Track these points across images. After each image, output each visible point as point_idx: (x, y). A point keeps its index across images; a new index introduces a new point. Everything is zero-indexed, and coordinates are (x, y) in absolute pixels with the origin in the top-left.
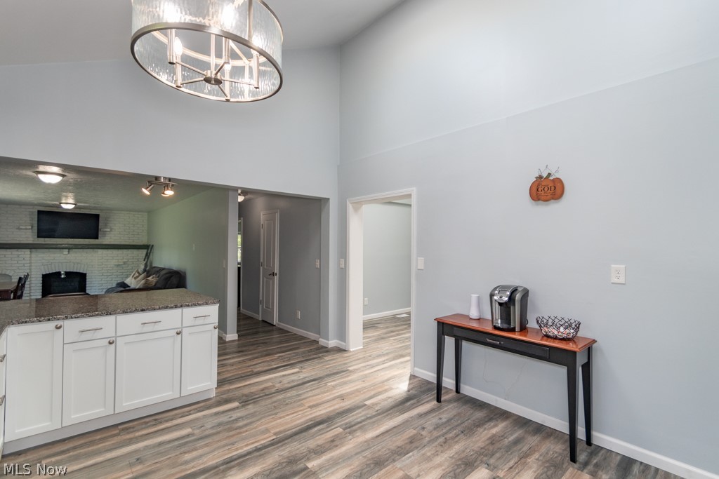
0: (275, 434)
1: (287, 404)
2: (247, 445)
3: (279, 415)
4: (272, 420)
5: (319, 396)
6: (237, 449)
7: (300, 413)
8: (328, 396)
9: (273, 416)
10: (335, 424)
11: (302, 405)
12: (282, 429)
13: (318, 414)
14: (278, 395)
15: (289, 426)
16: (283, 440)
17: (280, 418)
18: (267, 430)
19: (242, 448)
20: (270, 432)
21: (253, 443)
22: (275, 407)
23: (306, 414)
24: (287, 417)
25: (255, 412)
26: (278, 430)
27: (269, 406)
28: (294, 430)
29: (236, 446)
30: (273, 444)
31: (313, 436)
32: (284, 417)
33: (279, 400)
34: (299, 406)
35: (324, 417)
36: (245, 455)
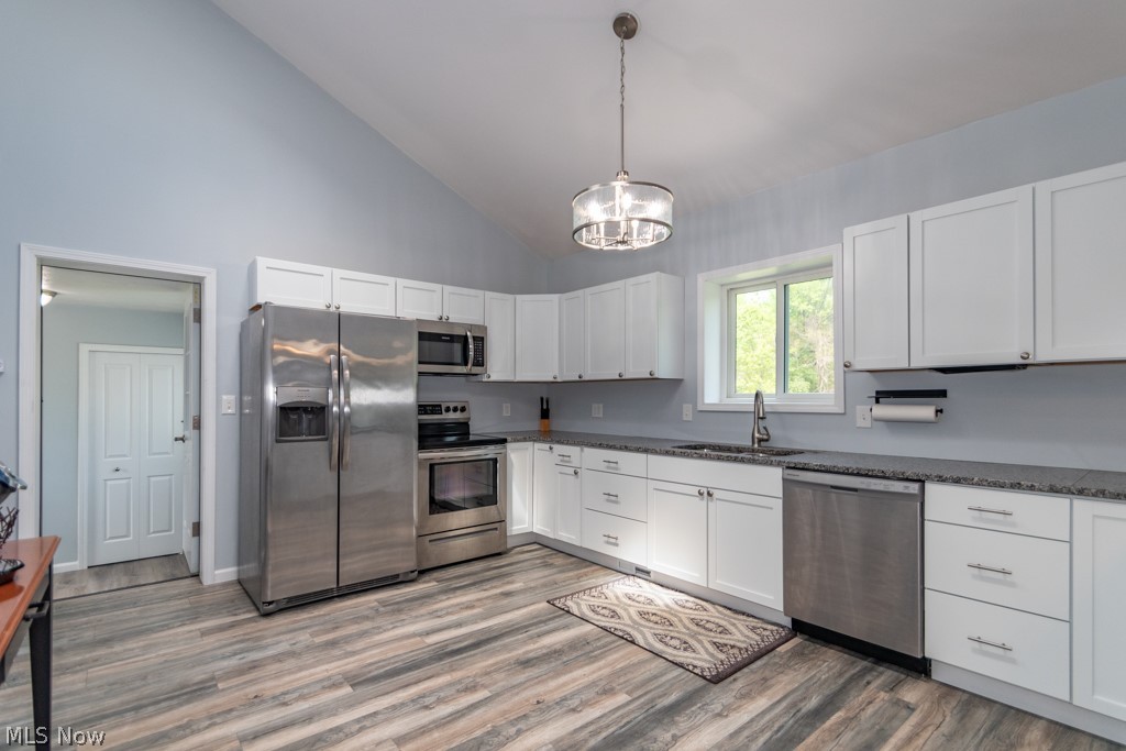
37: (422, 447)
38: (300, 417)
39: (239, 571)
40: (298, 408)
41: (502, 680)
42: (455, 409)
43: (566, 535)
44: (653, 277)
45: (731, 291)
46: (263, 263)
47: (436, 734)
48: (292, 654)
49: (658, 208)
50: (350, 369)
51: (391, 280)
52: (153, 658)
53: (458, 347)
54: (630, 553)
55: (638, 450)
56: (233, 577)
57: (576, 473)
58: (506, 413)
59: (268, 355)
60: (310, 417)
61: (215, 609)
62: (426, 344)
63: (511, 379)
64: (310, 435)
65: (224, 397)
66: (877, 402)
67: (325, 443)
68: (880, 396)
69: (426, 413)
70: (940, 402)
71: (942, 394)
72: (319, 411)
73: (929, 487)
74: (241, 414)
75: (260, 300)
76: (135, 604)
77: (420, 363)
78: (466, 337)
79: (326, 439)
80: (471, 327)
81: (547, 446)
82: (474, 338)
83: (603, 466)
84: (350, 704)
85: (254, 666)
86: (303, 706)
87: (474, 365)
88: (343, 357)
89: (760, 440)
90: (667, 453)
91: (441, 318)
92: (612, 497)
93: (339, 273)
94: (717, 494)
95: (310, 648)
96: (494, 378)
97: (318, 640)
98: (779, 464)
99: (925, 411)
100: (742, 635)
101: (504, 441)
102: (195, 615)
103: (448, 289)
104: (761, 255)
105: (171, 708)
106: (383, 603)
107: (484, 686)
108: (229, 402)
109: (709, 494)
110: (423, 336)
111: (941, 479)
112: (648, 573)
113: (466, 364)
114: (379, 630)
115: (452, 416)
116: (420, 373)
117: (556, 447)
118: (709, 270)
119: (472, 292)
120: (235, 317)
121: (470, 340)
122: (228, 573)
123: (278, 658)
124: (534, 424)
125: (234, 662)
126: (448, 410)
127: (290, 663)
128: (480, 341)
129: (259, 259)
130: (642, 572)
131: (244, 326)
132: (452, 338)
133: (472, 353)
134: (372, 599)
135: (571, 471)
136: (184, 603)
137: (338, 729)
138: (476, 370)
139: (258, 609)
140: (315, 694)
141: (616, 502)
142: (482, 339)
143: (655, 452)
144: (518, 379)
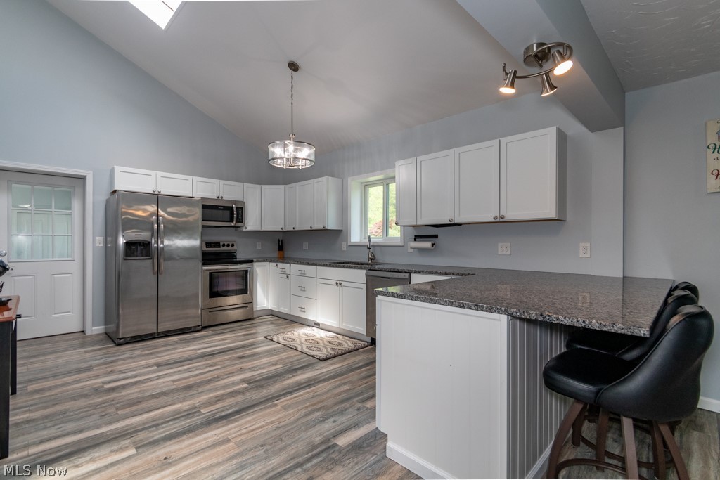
0: (276, 405)
1: (262, 446)
2: (301, 396)
3: (274, 426)
4: (282, 420)
5: (204, 464)
6: (308, 393)
7: (244, 431)
8: (187, 467)
9: (281, 424)
10: (206, 417)
11: (238, 445)
12: (269, 410)
13: (220, 430)
14: (279, 466)
15: (260, 414)
16: (267, 400)
17: (271, 423)
18: (285, 408)
19: (304, 394)
20: (282, 407)
21: (296, 397)
22: (281, 440)
23: (236, 429)
24: (263, 423)
25: (307, 430)
26: (273, 409)
27: (289, 442)
28: (256, 409)
29: (311, 395)
30: (277, 397)
31: (237, 404)
32: (267, 424)
33: (276, 453)
34: (244, 442)
35: (214, 426)
36: (300, 389)
37: (204, 264)
38: (137, 248)
39: (106, 329)
40: (135, 243)
41: (228, 363)
42: (228, 245)
43: (284, 310)
44: (324, 178)
45: (366, 186)
46: (117, 169)
47: (191, 379)
48: (131, 358)
49: (306, 152)
50: (163, 223)
51: (190, 178)
52: (60, 361)
53: (227, 213)
54: (311, 316)
55: (312, 265)
56: (103, 331)
57: (287, 277)
58: (259, 247)
59: (120, 215)
60: (142, 247)
61: (93, 343)
62: (207, 211)
63: (259, 229)
64: (142, 256)
65: (97, 238)
66: (415, 240)
67: (151, 261)
68: (417, 238)
69: (211, 247)
70: (435, 240)
71: (436, 236)
72: (146, 245)
73: (412, 275)
74: (106, 247)
75: (116, 188)
76: (49, 343)
77: (203, 220)
78: (233, 207)
79: (150, 259)
80: (235, 202)
81: (274, 264)
82: (237, 208)
83: (299, 273)
84: (155, 372)
85: (112, 362)
86: (134, 373)
87: (237, 222)
88: (160, 218)
89: (371, 259)
90: (326, 266)
91: (218, 197)
92: (302, 288)
93: (160, 174)
94: (343, 284)
95: (139, 356)
96: (249, 229)
97: (144, 353)
98: (365, 269)
99: (427, 244)
100: (348, 344)
101: (251, 261)
102: (82, 345)
103: (222, 182)
104: (373, 170)
105: (70, 376)
106: (181, 340)
107: (219, 365)
108: (100, 241)
109: (340, 284)
110: (204, 207)
111: (415, 272)
112: (319, 325)
113: (233, 222)
114: (176, 349)
115: (226, 248)
116: (203, 226)
117: (279, 264)
118: (353, 176)
119: (236, 183)
120: (103, 197)
121: (235, 209)
122: (99, 329)
123: (124, 359)
124: (276, 254)
125: (102, 361)
126: (224, 245)
127: (130, 360)
128: (241, 210)
129: (115, 166)
130: (316, 325)
131: (108, 201)
132: (225, 208)
133: (235, 216)
134: (175, 338)
135: (285, 276)
136: (77, 342)
137: (148, 379)
138: (239, 224)
139: (115, 343)
140: (140, 369)
141: (304, 291)
142: (242, 208)
143: (320, 265)
144: (263, 229)
